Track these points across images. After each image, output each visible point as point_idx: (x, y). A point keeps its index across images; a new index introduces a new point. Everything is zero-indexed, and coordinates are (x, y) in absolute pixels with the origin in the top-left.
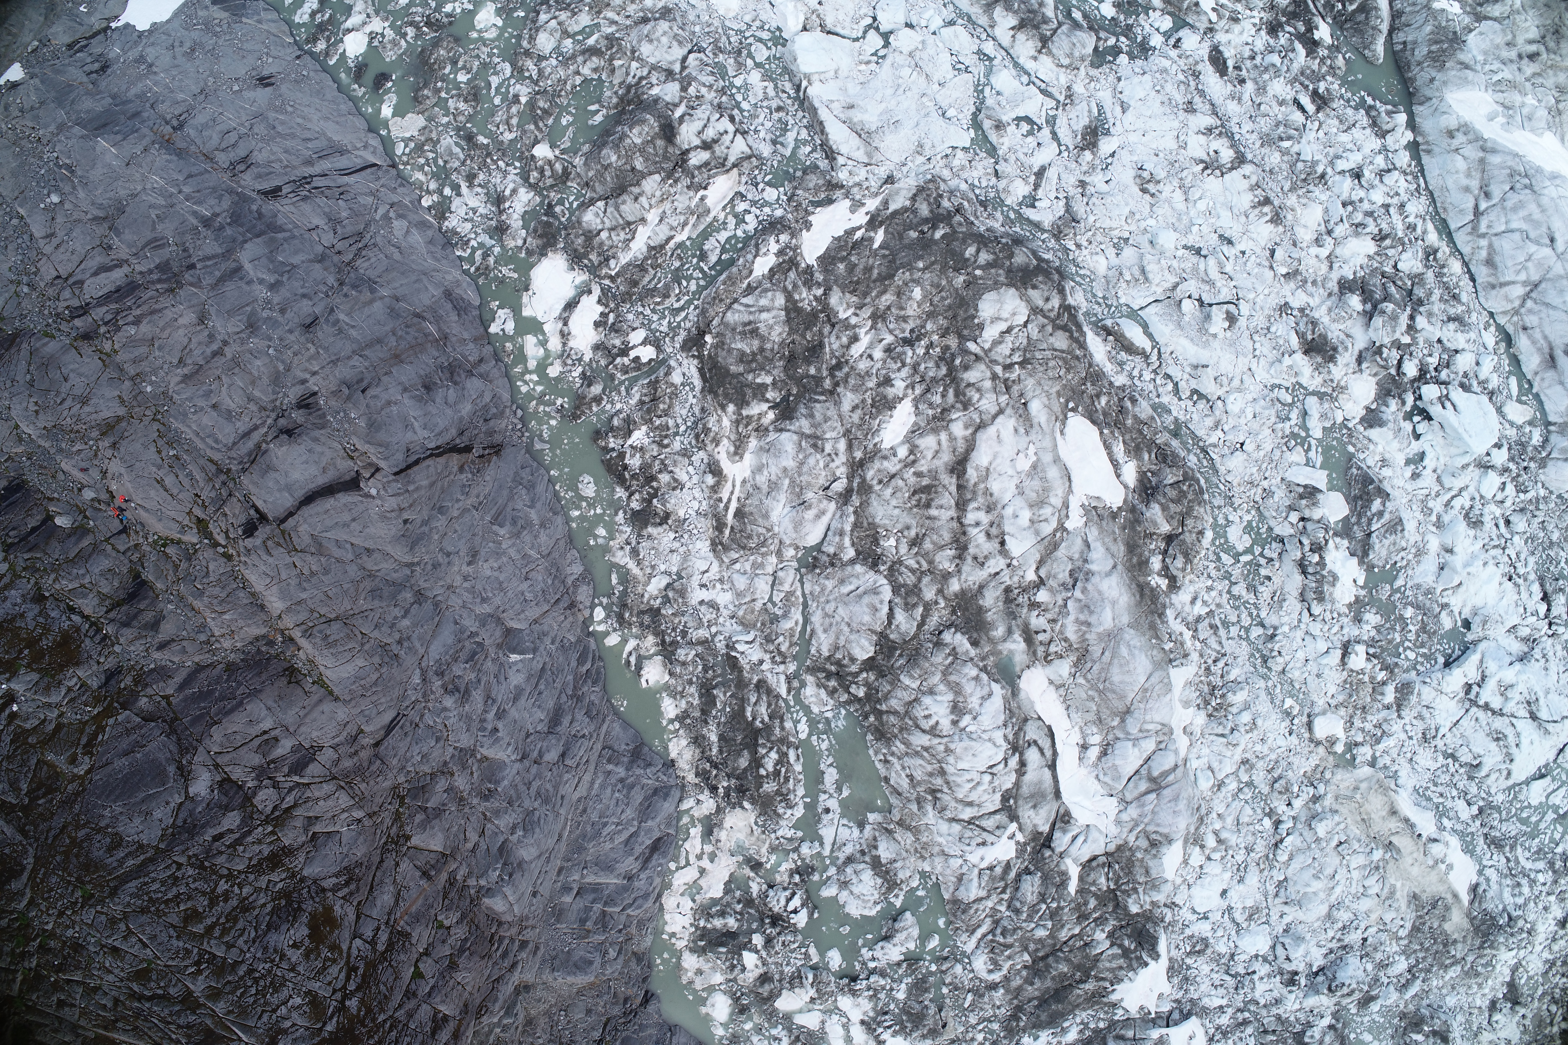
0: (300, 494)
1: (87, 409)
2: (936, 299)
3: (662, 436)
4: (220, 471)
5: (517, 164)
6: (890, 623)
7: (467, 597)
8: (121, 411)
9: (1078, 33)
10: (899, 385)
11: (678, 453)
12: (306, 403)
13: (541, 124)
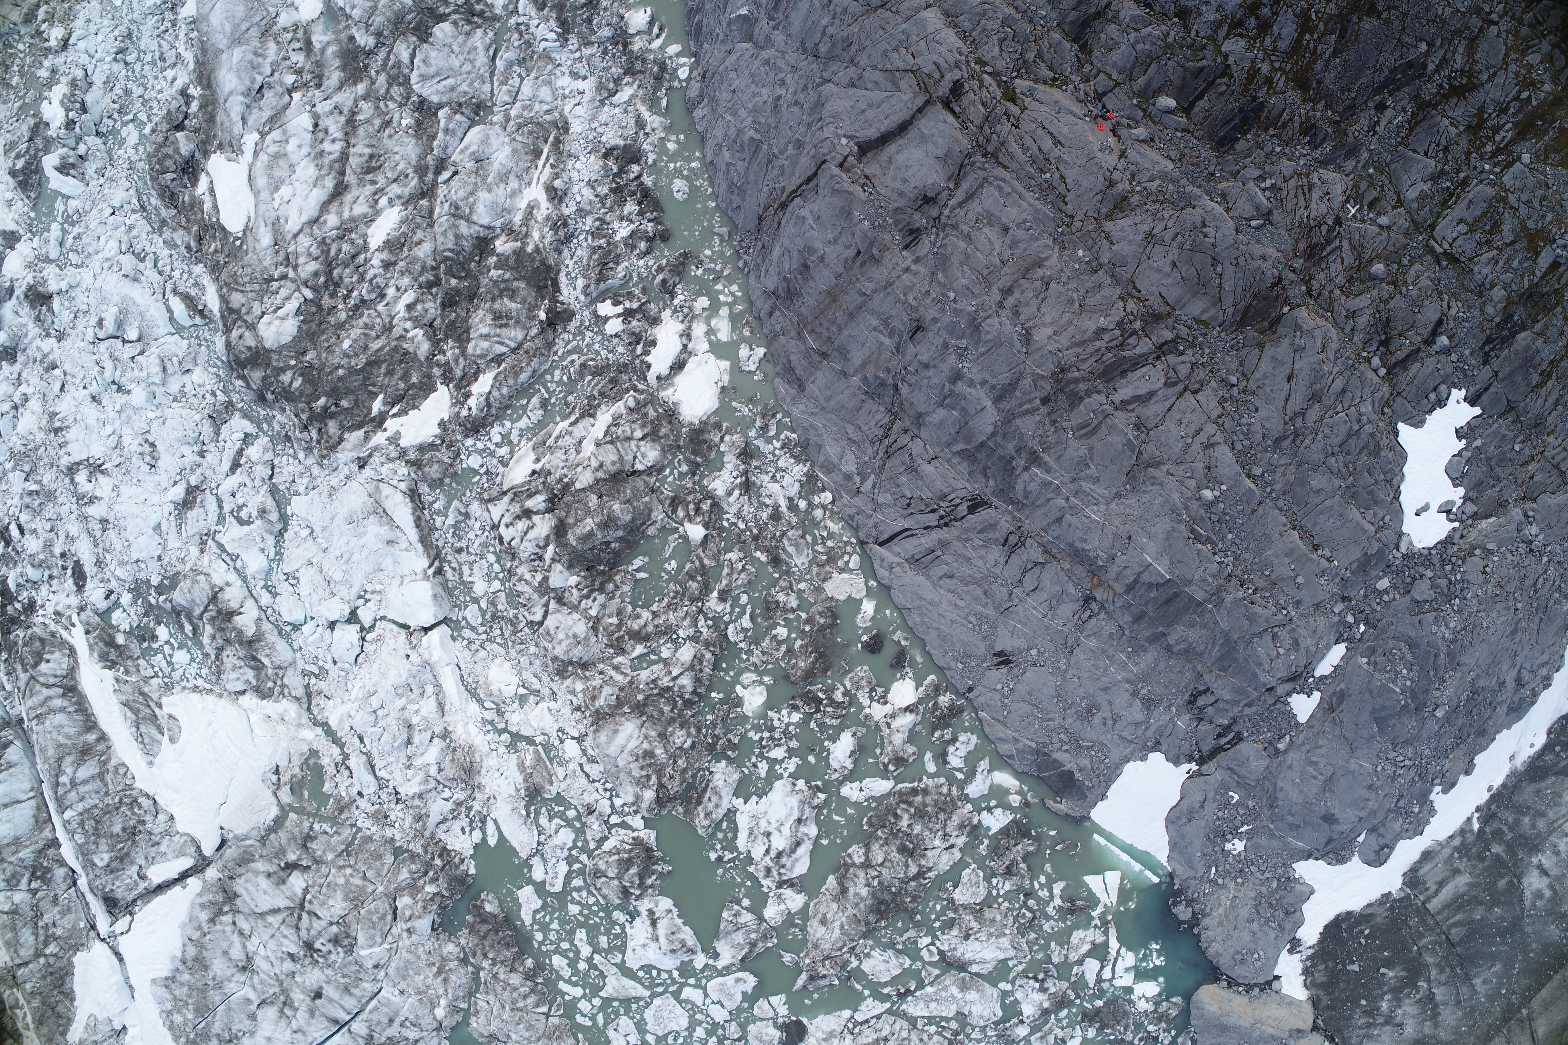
0: (912, 133)
1: (1146, 227)
2: (333, 340)
3: (601, 230)
4: (995, 156)
5: (725, 524)
6: (414, 50)
7: (781, 63)
8: (1108, 226)
9: (184, 603)
10: (376, 262)
11: (589, 213)
12: (913, 236)
13: (697, 563)
